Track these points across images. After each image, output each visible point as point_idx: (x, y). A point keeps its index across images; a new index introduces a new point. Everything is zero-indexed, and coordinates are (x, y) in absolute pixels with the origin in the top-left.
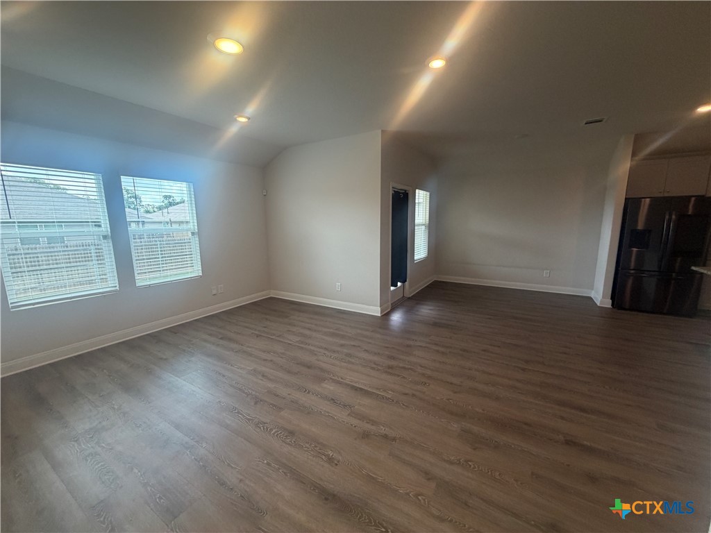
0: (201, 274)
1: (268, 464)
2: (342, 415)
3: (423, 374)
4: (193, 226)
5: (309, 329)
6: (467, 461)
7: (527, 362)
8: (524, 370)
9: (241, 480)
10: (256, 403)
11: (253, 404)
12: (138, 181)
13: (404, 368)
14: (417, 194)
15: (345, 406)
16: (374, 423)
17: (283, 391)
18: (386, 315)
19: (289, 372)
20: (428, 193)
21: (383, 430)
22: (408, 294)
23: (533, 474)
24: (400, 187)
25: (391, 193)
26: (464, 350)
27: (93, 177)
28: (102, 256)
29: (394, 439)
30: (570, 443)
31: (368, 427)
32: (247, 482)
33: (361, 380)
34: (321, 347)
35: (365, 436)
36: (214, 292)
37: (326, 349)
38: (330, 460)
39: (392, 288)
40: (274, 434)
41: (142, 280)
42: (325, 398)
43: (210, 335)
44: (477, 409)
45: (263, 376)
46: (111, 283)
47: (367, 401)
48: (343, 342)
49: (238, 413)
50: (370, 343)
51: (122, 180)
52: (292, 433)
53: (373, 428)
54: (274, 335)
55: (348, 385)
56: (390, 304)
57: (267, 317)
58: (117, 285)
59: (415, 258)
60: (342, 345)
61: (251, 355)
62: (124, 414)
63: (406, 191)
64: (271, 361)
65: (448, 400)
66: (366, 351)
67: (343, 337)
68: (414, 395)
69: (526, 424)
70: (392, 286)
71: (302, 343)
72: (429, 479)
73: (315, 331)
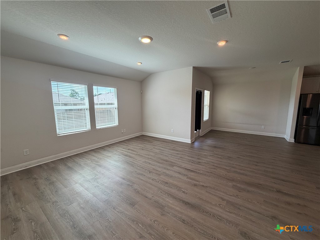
0: (118, 124)
1: (161, 192)
2: (185, 178)
3: (214, 165)
4: (116, 105)
5: (162, 147)
6: (237, 195)
7: (257, 162)
8: (256, 165)
9: (153, 197)
10: (150, 173)
11: (149, 173)
12: (99, 88)
13: (205, 163)
14: (205, 92)
15: (184, 175)
16: (197, 181)
17: (159, 169)
18: (193, 143)
19: (159, 163)
20: (209, 92)
21: (201, 184)
22: (201, 135)
23: (264, 201)
24: (199, 89)
25: (196, 92)
26: (229, 157)
27: (84, 86)
28: (85, 116)
29: (207, 187)
30: (279, 191)
31: (195, 182)
32: (155, 197)
33: (189, 167)
34: (169, 154)
35: (195, 185)
36: (122, 132)
37: (171, 155)
38: (184, 192)
39: (195, 132)
40: (160, 183)
41: (99, 126)
42: (176, 172)
43: (124, 148)
44: (238, 178)
45: (149, 163)
46: (88, 127)
47: (192, 174)
48: (178, 153)
49: (144, 175)
50: (189, 153)
51: (94, 87)
52: (167, 183)
53: (197, 183)
54: (149, 149)
55: (184, 168)
56: (194, 138)
57: (144, 142)
58: (90, 127)
59: (204, 120)
60: (177, 154)
61: (142, 156)
62: (103, 174)
63: (200, 91)
64: (151, 158)
65: (226, 175)
66: (188, 156)
67: (177, 151)
68: (211, 172)
69: (259, 184)
70: (195, 131)
71: (161, 152)
72: (223, 200)
73: (165, 148)
